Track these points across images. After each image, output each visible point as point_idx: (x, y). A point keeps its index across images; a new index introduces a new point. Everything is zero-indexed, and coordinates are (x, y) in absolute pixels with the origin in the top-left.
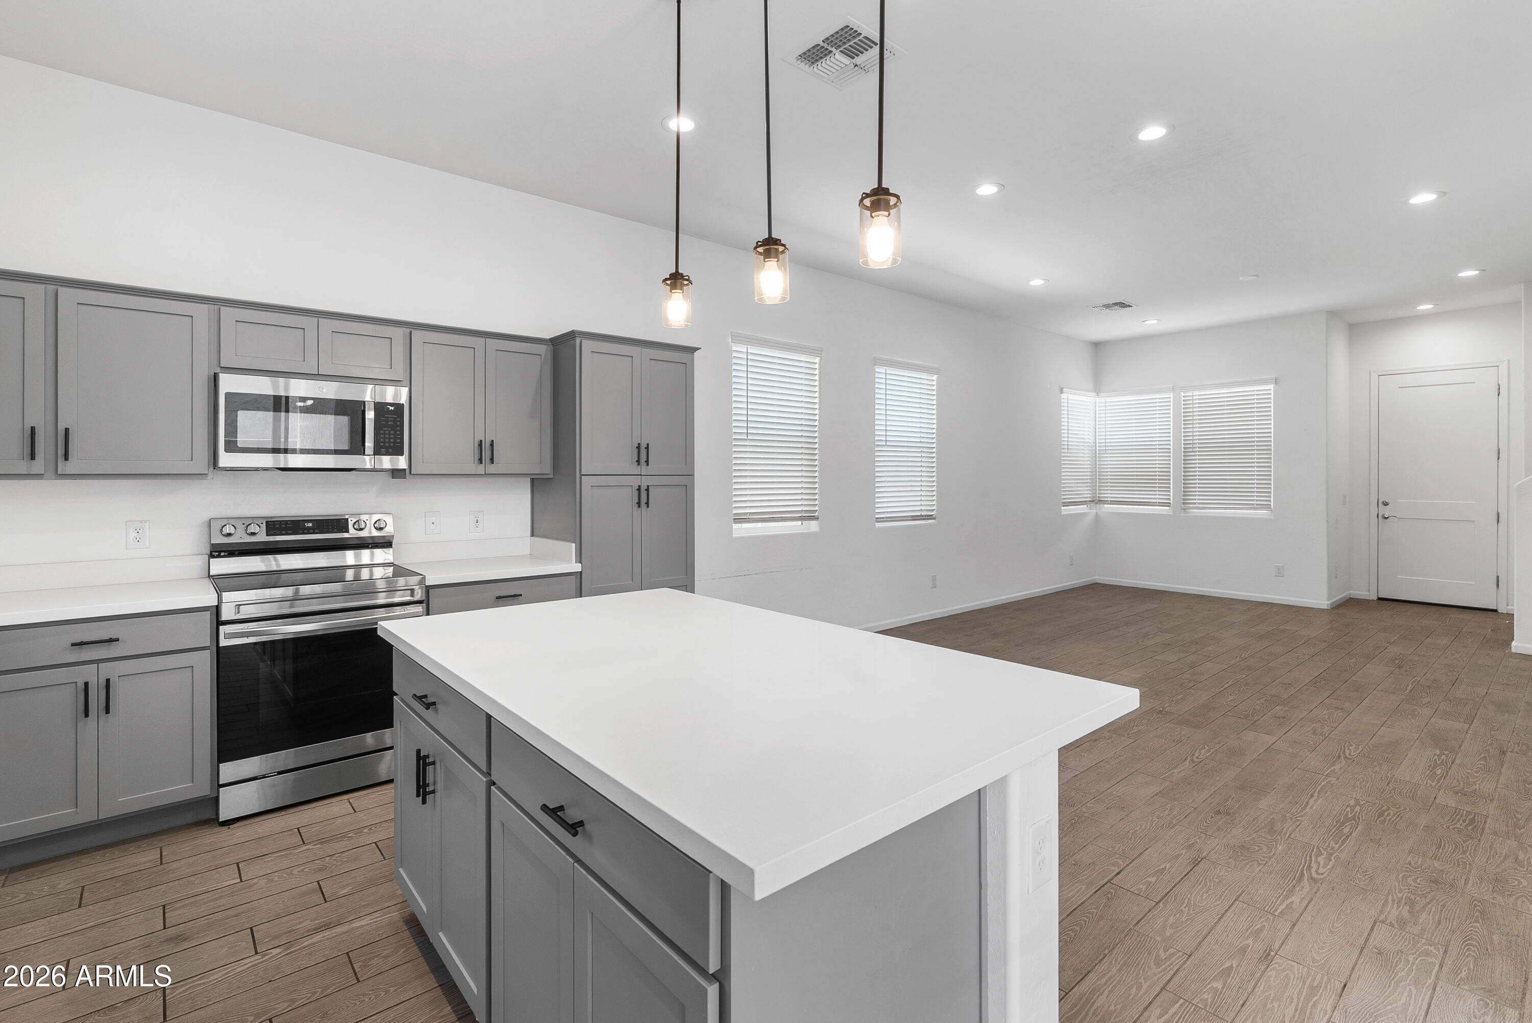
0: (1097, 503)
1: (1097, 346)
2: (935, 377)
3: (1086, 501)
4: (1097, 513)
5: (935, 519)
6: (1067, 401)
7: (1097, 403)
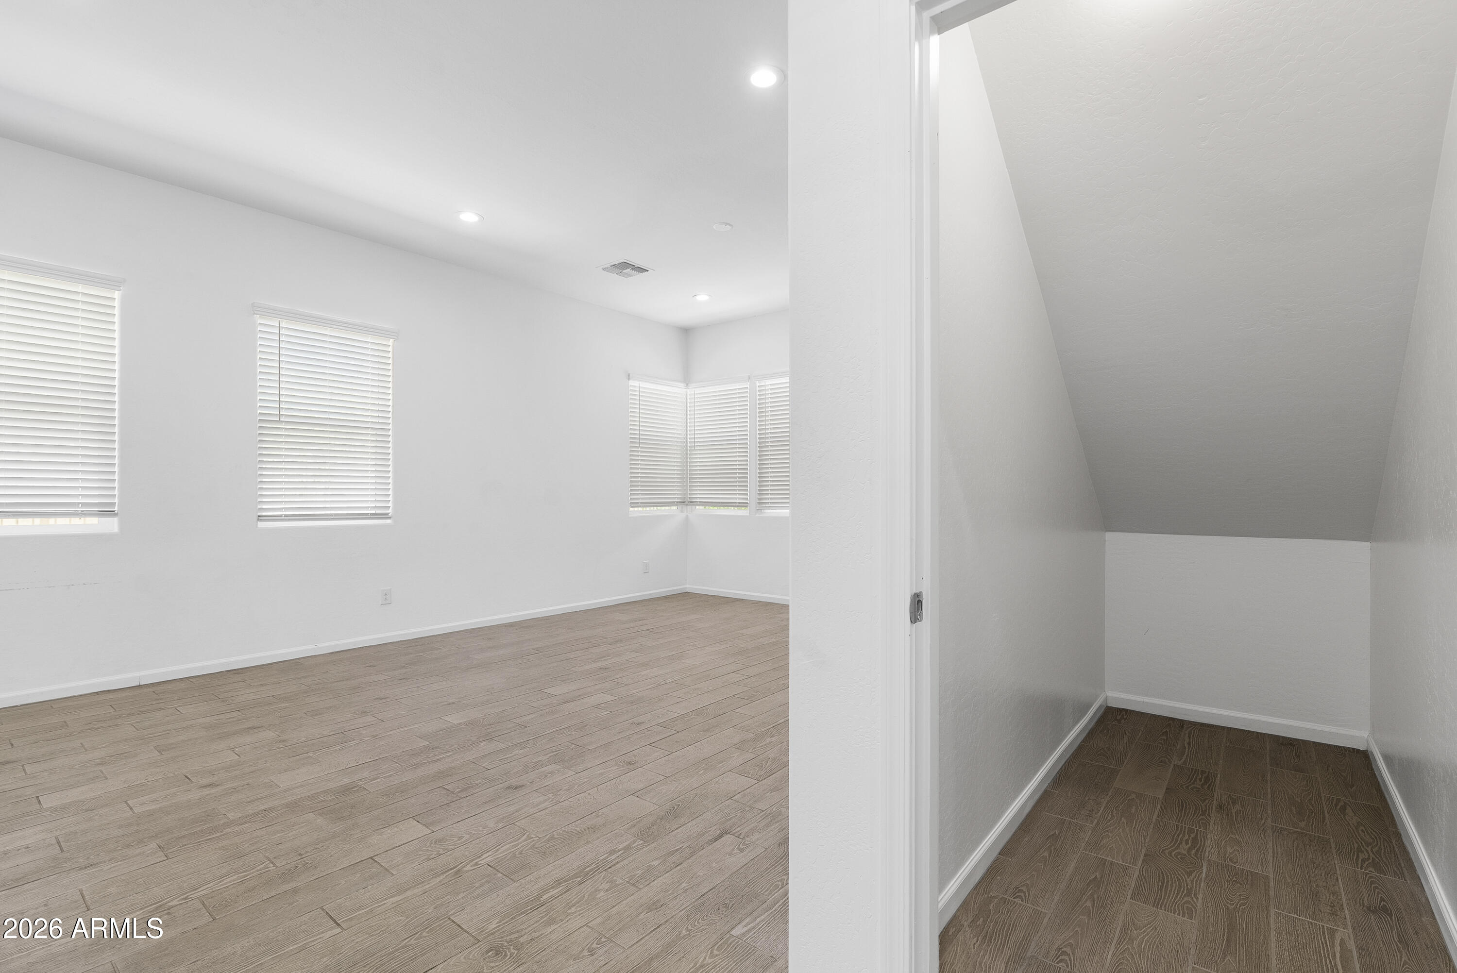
0: (687, 505)
1: (686, 332)
2: (391, 342)
3: (674, 502)
4: (687, 515)
5: (390, 518)
6: (638, 390)
7: (688, 395)
